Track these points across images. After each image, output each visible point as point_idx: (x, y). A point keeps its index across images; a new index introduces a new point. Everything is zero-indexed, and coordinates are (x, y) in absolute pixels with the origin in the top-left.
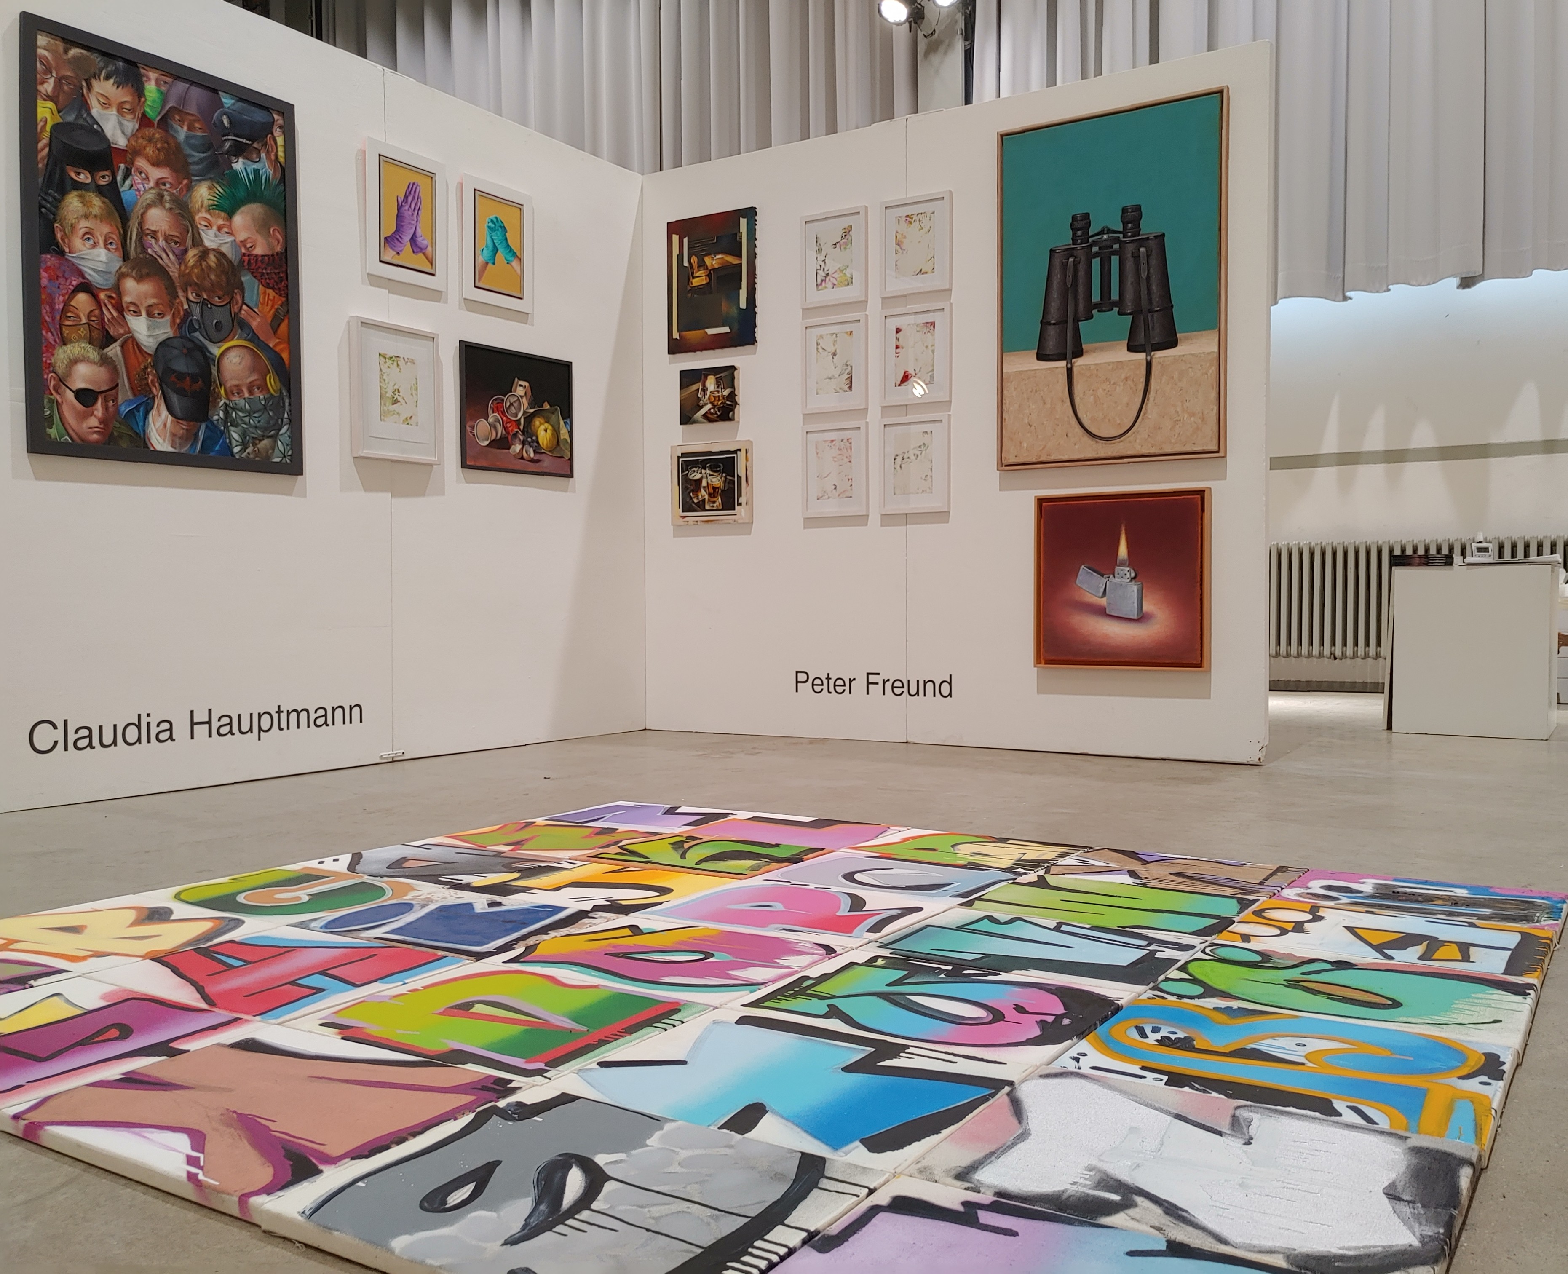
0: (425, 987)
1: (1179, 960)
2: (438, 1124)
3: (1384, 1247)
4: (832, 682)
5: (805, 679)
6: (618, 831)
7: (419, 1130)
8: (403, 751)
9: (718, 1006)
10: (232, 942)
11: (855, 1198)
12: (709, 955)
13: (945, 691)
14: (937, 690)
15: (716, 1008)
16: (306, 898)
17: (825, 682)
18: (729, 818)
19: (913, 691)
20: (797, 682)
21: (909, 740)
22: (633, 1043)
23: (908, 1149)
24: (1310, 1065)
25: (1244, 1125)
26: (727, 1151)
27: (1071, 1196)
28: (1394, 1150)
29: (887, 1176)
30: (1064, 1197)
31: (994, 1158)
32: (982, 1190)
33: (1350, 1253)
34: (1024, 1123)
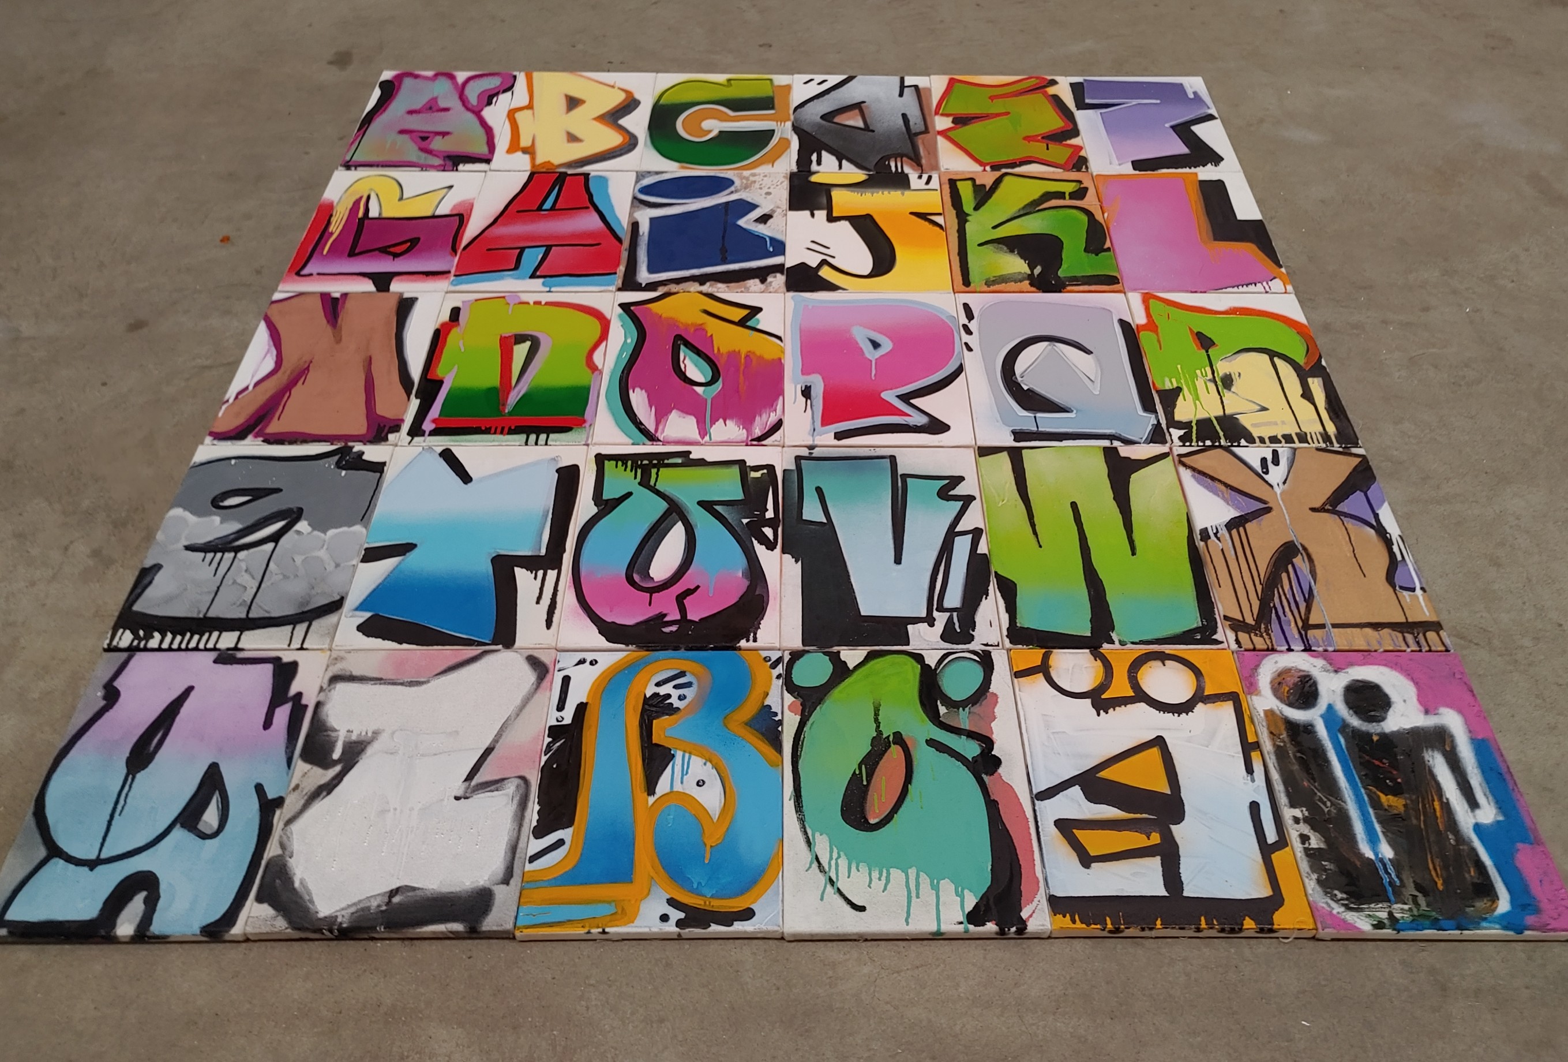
0: (547, 304)
1: (907, 644)
2: (320, 441)
3: (311, 899)
6: (1071, 141)
9: (592, 442)
10: (587, 175)
11: (286, 646)
12: (713, 381)
15: (586, 444)
16: (712, 135)
18: (1198, 169)
22: (492, 444)
24: (651, 800)
25: (489, 789)
26: (331, 567)
27: (328, 736)
28: (480, 880)
29: (323, 647)
30: (325, 733)
31: (373, 682)
32: (322, 694)
33: (297, 884)
34: (438, 677)
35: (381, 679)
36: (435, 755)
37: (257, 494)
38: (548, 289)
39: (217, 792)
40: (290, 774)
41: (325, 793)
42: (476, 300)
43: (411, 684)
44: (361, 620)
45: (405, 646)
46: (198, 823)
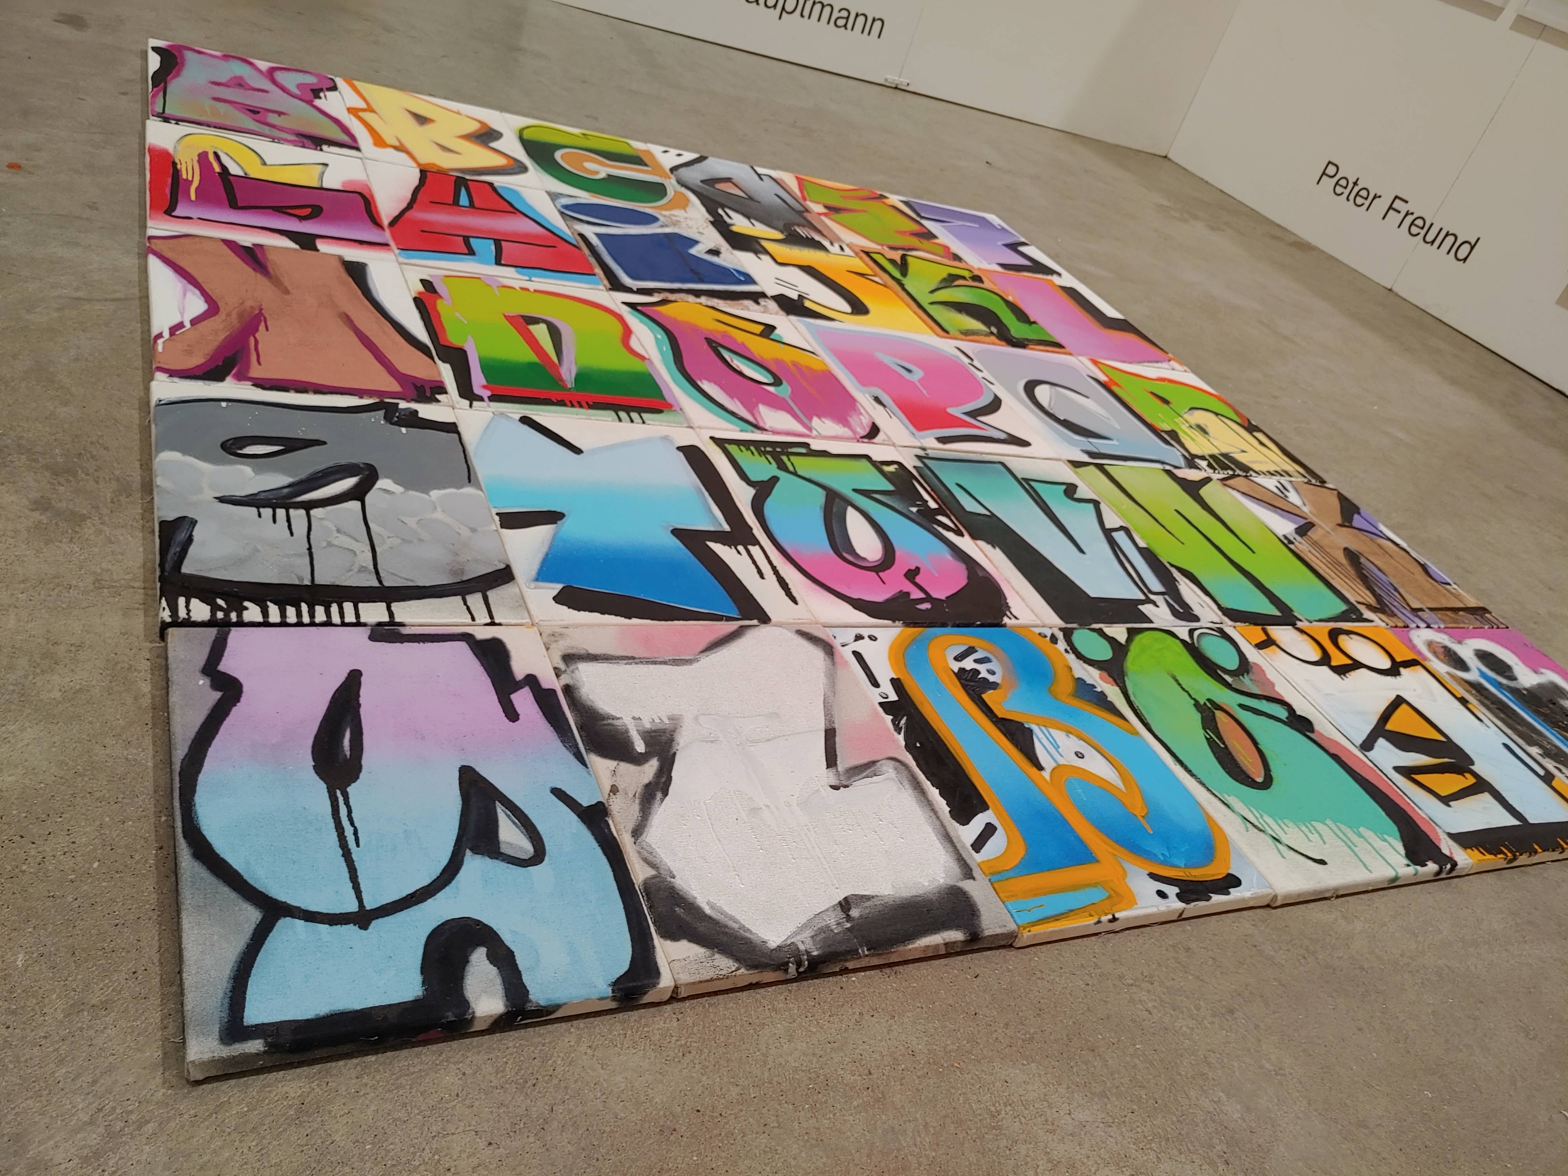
0: (535, 291)
1: (1152, 622)
2: (342, 394)
3: (743, 927)
4: (1356, 189)
5: (1332, 174)
6: (936, 241)
7: (325, 391)
8: (908, 81)
9: (695, 426)
10: (491, 185)
11: (469, 621)
12: (777, 382)
13: (1462, 254)
14: (1454, 250)
15: (691, 427)
16: (602, 175)
17: (1351, 185)
18: (1049, 277)
19: (1429, 238)
20: (1324, 173)
21: (1394, 289)
22: (578, 416)
23: (583, 614)
24: (1046, 774)
25: (865, 774)
26: (465, 532)
27: (612, 725)
28: (938, 878)
29: (524, 621)
30: (605, 722)
31: (625, 662)
32: (563, 676)
33: (708, 911)
34: (705, 654)
35: (633, 658)
36: (768, 740)
37: (291, 445)
38: (527, 278)
39: (497, 803)
40: (591, 773)
41: (659, 795)
42: (446, 276)
43: (676, 662)
44: (555, 593)
45: (635, 621)
46: (499, 848)
